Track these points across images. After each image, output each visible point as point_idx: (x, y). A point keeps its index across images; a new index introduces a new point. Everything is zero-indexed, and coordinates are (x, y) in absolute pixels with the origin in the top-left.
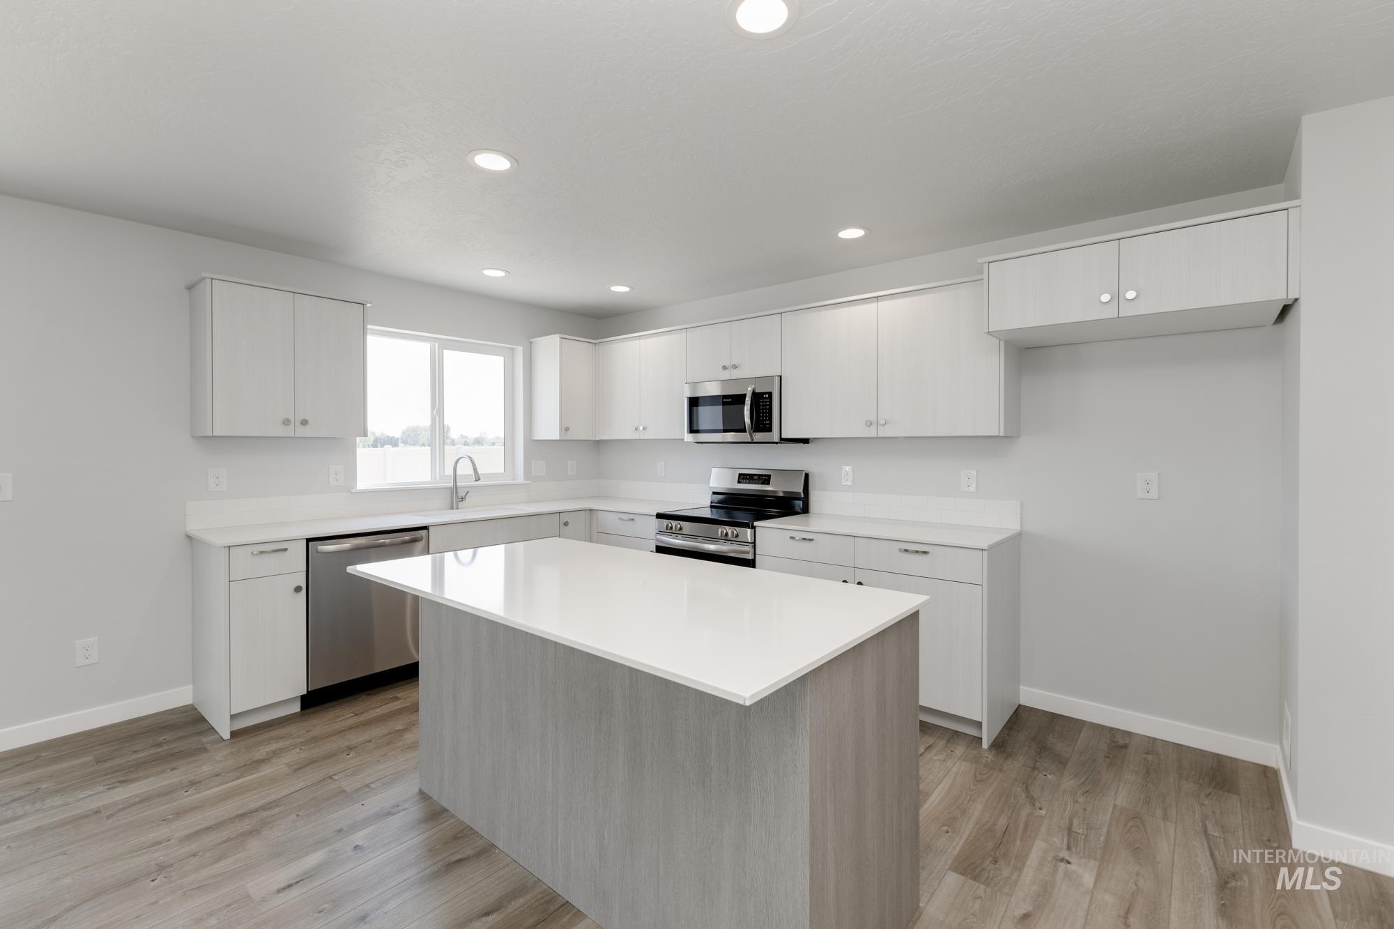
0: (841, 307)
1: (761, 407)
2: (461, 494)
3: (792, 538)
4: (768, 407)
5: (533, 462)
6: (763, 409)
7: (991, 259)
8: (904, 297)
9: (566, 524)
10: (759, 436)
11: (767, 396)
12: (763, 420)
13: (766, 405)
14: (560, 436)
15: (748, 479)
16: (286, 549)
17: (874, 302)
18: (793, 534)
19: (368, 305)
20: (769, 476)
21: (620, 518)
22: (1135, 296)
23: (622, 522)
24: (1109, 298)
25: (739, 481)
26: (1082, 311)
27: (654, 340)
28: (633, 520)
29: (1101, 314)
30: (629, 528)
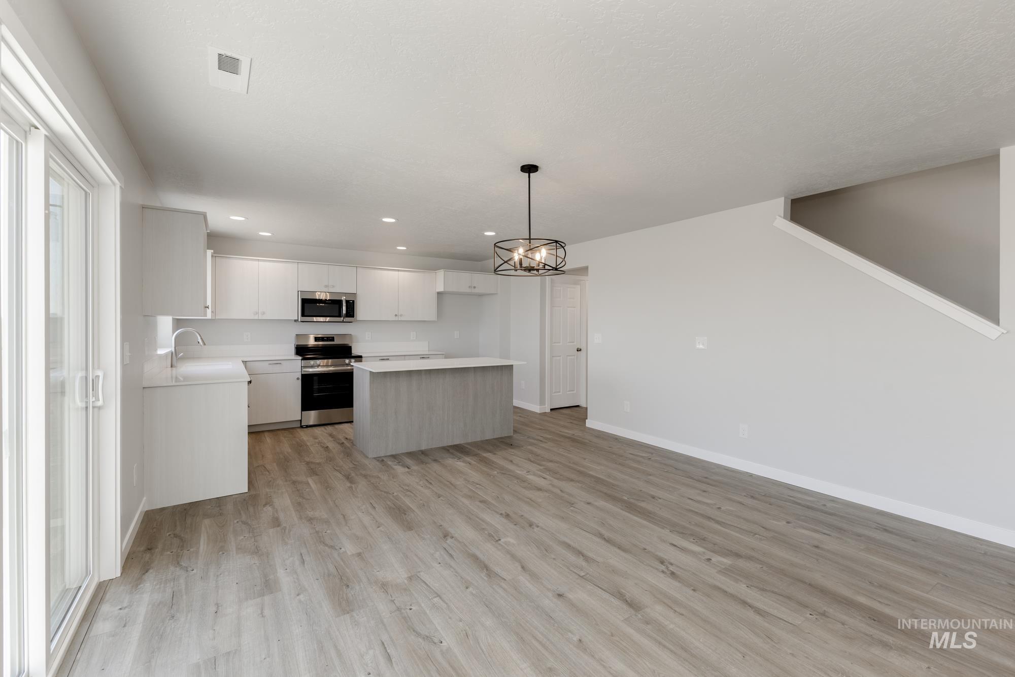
4: (353, 307)
6: (350, 308)
7: (446, 270)
10: (344, 319)
11: (352, 301)
12: (350, 312)
13: (351, 306)
15: (320, 339)
17: (397, 271)
18: (381, 358)
20: (334, 337)
21: (270, 364)
22: (475, 287)
23: (271, 366)
24: (470, 287)
25: (316, 341)
26: (464, 289)
27: (271, 264)
28: (280, 363)
29: (468, 290)
30: (277, 368)
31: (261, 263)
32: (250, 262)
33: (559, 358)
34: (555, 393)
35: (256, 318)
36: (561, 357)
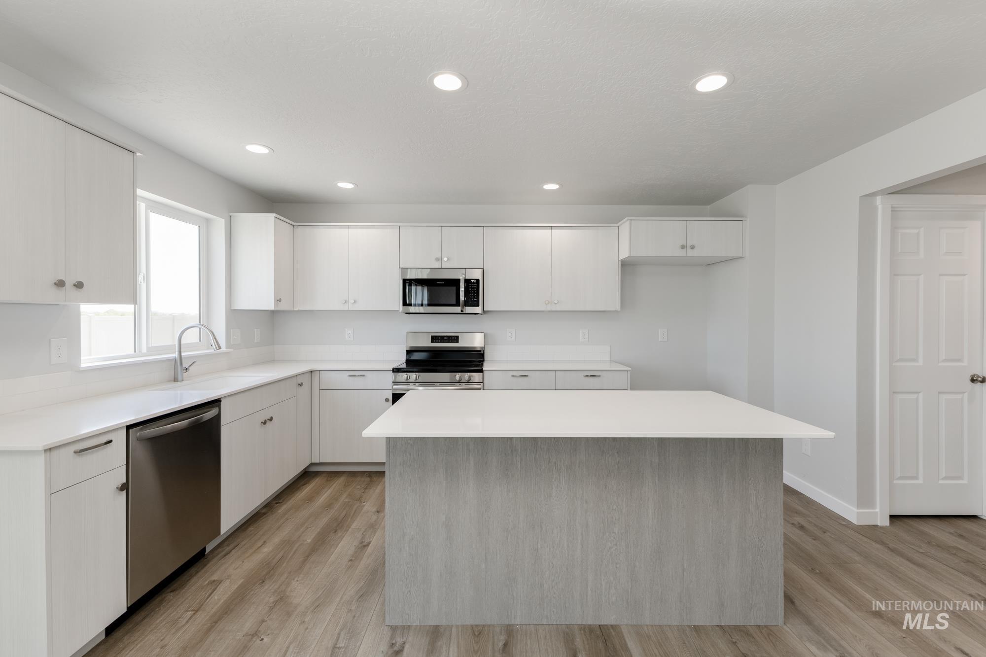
0: (533, 229)
1: (470, 289)
2: (185, 365)
3: (513, 376)
4: (475, 289)
5: (232, 330)
6: (471, 291)
7: (633, 218)
8: (571, 229)
9: (301, 385)
10: (469, 309)
11: (475, 281)
12: (472, 298)
13: (474, 288)
14: (275, 308)
15: (440, 339)
16: (111, 441)
17: (549, 229)
18: (514, 373)
19: (138, 154)
20: (457, 337)
21: (350, 376)
22: (693, 247)
23: (351, 378)
24: (683, 247)
25: (432, 342)
26: (671, 250)
27: (364, 231)
28: (364, 375)
29: (680, 253)
30: (358, 383)
31: (351, 230)
32: (338, 230)
33: (914, 396)
34: (901, 478)
35: (346, 308)
36: (921, 395)
